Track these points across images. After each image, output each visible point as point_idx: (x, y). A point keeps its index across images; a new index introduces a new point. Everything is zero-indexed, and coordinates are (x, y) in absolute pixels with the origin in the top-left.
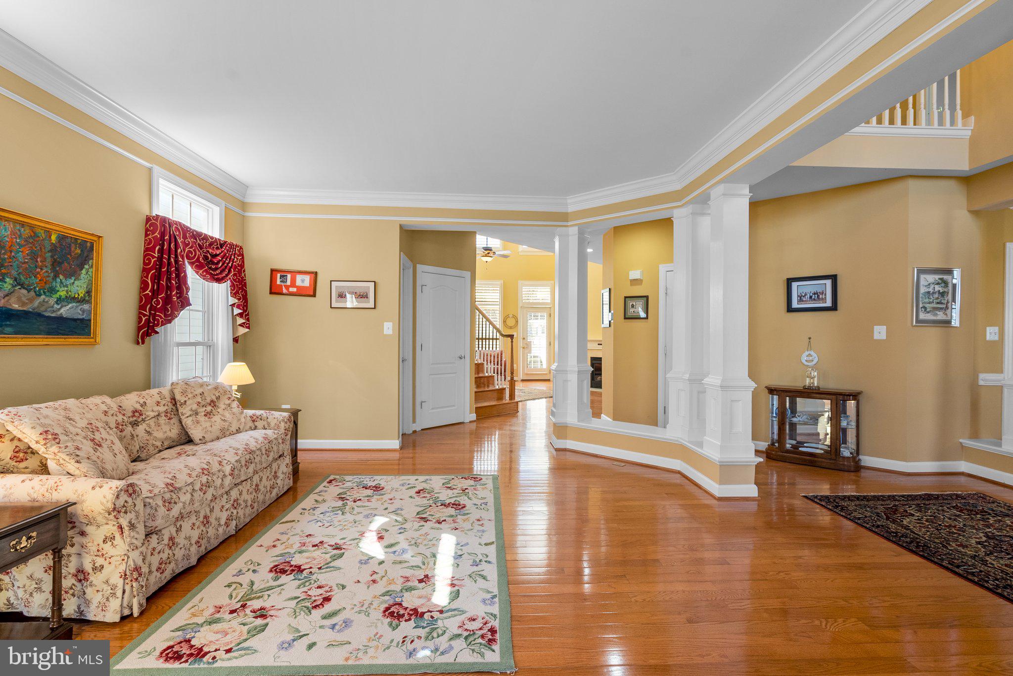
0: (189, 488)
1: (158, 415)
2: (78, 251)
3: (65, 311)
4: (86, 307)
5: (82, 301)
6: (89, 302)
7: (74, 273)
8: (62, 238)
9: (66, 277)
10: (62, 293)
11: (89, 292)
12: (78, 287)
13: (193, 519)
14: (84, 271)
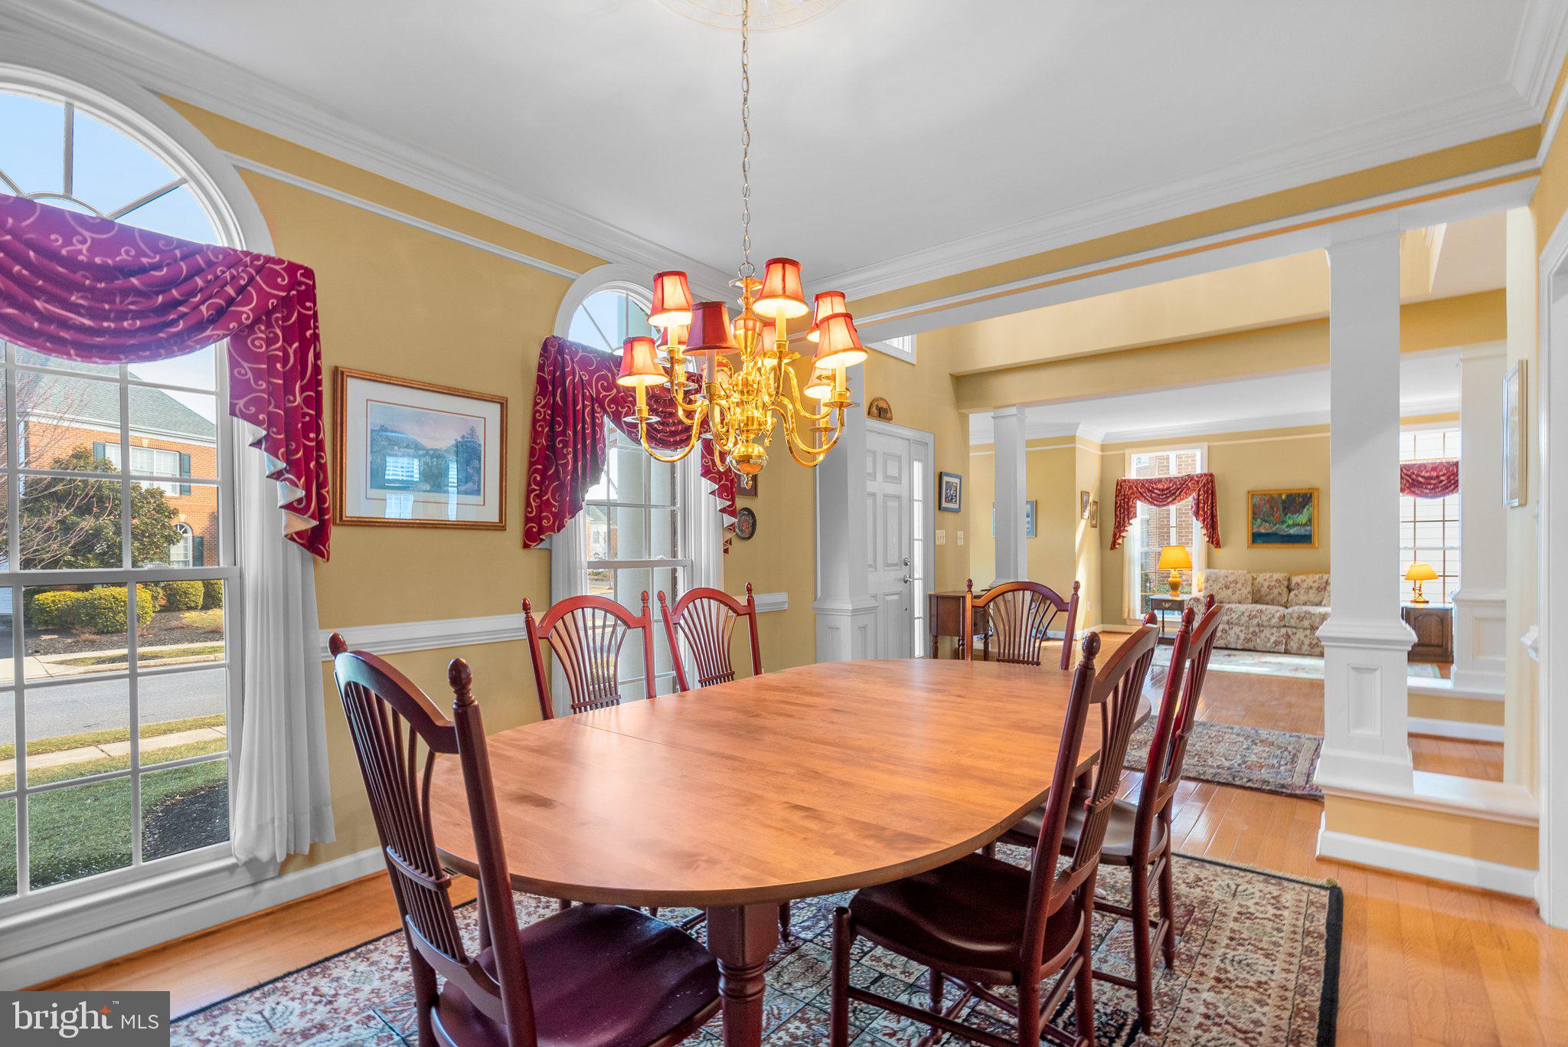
0: (1240, 614)
1: (1311, 588)
2: (1301, 500)
3: (1292, 531)
4: (1308, 528)
5: (1305, 525)
6: (1310, 525)
7: (1299, 511)
8: (1289, 496)
9: (1292, 514)
10: (1290, 522)
11: (1310, 520)
12: (1302, 518)
13: (1243, 628)
14: (1305, 510)
